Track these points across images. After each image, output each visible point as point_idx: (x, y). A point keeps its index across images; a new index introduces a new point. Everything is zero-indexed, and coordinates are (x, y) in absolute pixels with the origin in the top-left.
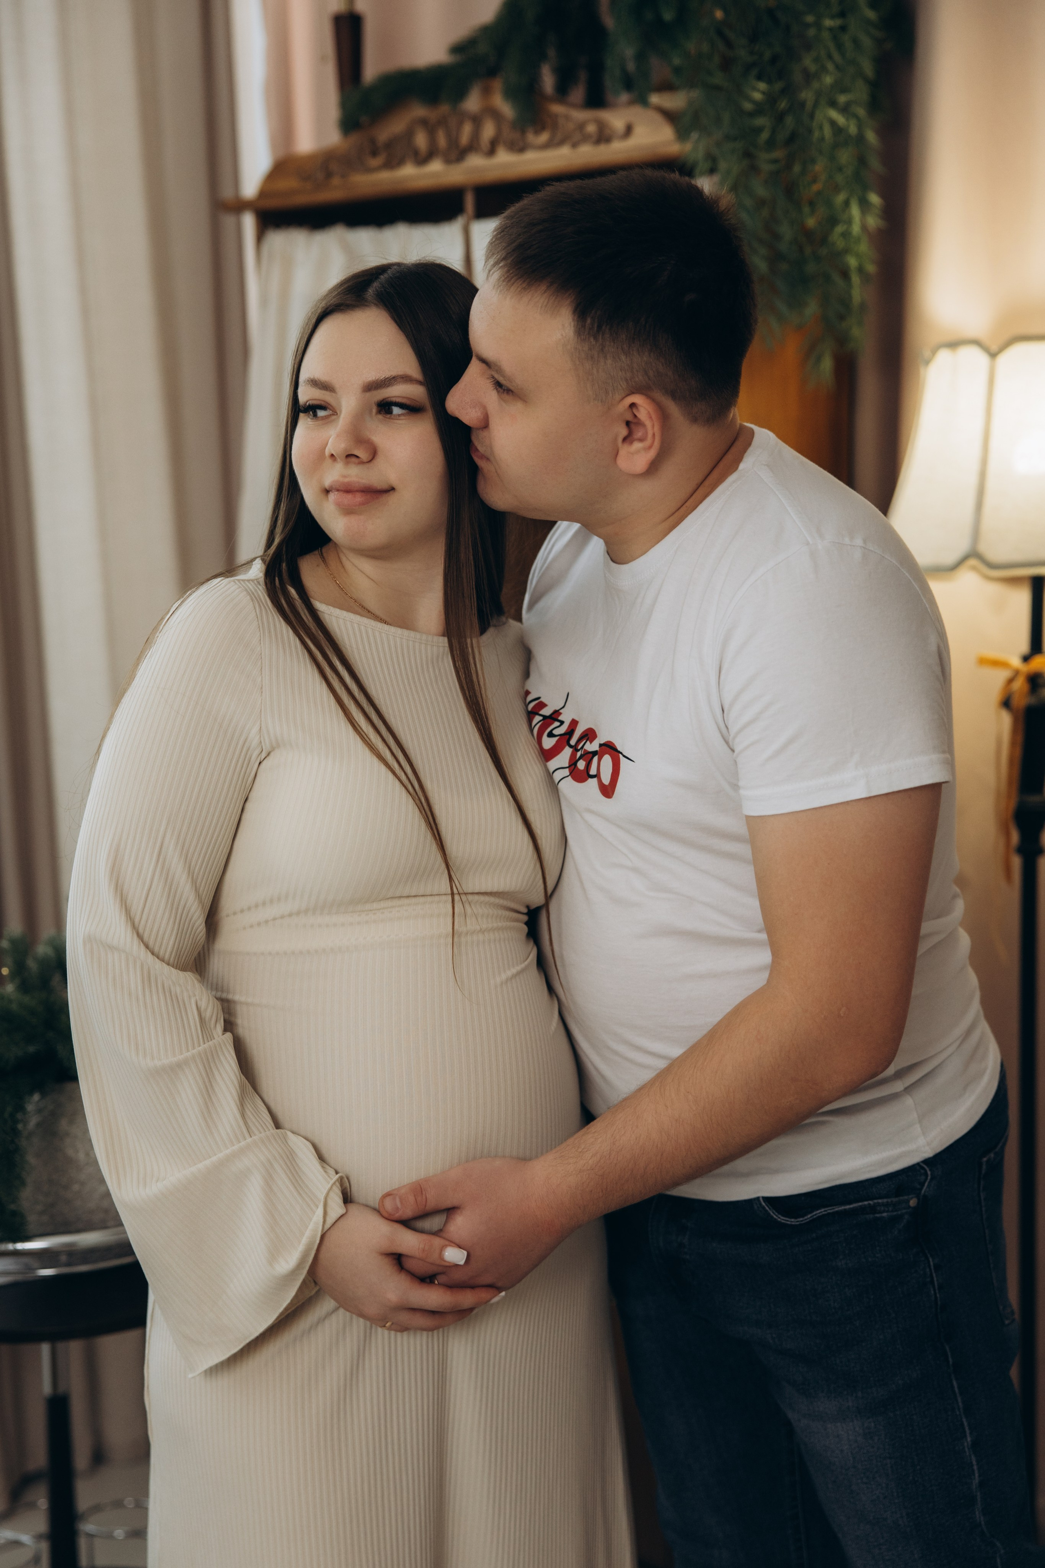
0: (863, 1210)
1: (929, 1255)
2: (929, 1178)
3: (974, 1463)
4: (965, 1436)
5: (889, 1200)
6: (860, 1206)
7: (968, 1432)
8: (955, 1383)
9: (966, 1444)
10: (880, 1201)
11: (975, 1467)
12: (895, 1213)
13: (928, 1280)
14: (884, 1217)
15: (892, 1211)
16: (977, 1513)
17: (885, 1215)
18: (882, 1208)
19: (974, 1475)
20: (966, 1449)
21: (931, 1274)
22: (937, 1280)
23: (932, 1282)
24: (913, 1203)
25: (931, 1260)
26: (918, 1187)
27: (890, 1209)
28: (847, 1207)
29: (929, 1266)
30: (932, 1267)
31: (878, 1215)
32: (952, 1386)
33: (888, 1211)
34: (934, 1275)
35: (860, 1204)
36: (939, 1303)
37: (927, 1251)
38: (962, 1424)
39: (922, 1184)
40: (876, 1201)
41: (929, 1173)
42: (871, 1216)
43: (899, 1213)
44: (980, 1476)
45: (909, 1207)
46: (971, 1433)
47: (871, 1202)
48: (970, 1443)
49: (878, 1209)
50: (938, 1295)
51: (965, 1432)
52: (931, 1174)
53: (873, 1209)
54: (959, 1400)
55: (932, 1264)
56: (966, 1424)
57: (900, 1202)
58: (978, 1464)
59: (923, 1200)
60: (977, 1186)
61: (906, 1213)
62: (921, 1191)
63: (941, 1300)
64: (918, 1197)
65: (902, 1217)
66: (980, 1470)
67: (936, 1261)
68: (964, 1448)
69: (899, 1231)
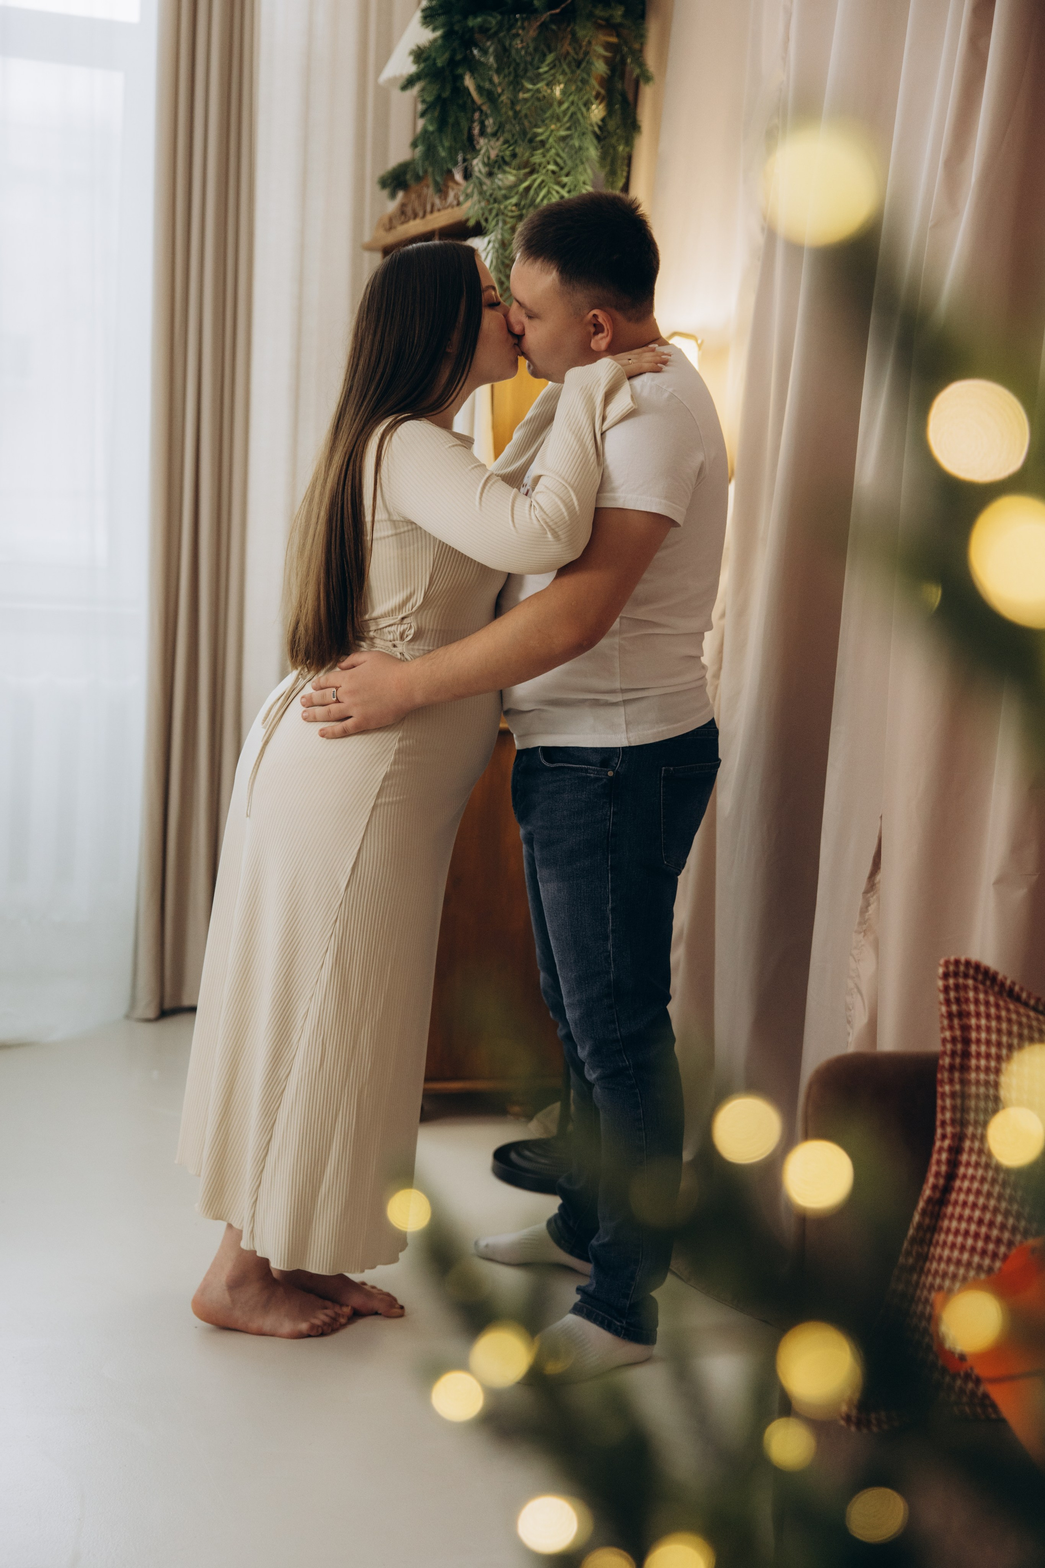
0: (582, 769)
1: (611, 805)
2: (620, 760)
3: (610, 918)
4: (609, 903)
5: (596, 768)
7: (610, 901)
10: (591, 767)
11: (610, 921)
12: (598, 776)
13: (608, 818)
16: (609, 945)
17: (592, 775)
18: (592, 771)
19: (609, 924)
24: (610, 773)
25: (612, 808)
26: (615, 765)
27: (596, 773)
28: (574, 766)
31: (589, 775)
33: (594, 774)
34: (612, 815)
35: (580, 766)
37: (611, 802)
38: (609, 897)
39: (617, 764)
40: (588, 766)
42: (585, 774)
43: (601, 777)
44: (612, 926)
45: (607, 775)
46: (611, 903)
47: (586, 767)
49: (589, 771)
52: (622, 759)
53: (586, 771)
54: (610, 884)
55: (612, 810)
57: (602, 770)
58: (612, 919)
59: (617, 774)
60: (658, 782)
61: (605, 778)
62: (616, 767)
63: (612, 830)
64: (613, 771)
65: (602, 779)
66: (612, 923)
67: (615, 810)
68: (607, 909)
69: (598, 786)
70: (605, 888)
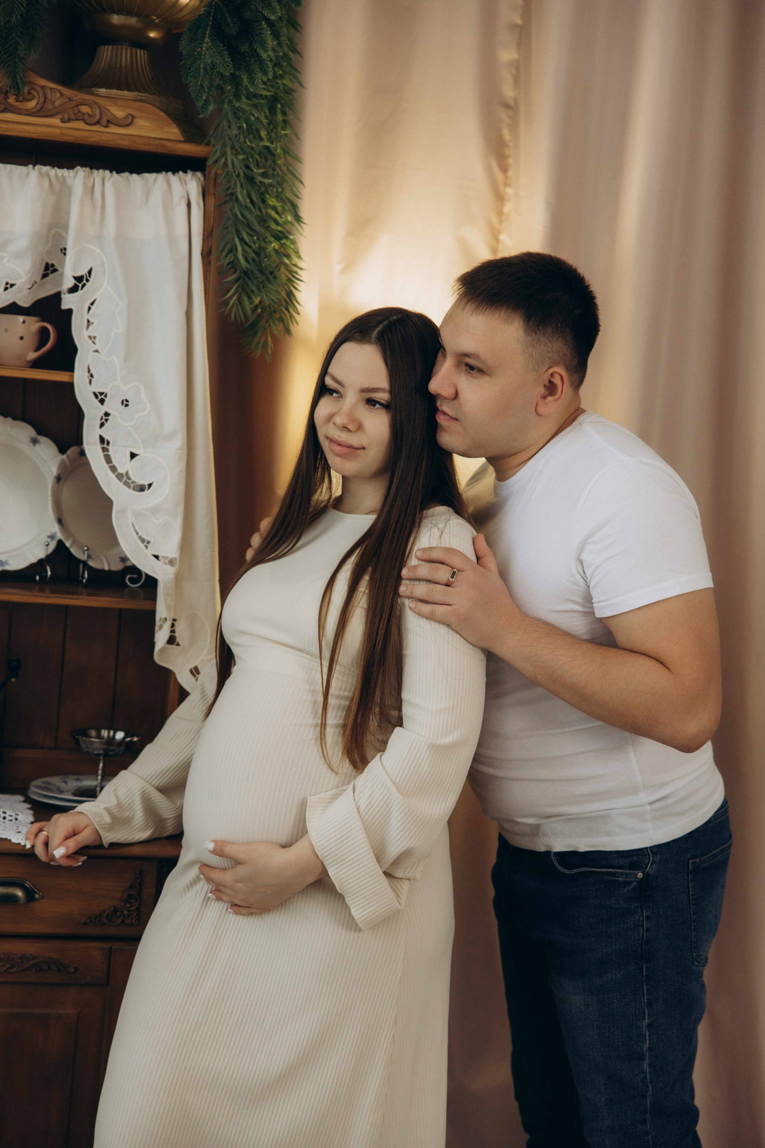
0: (608, 874)
1: (644, 910)
2: (651, 861)
3: (647, 1035)
4: (645, 1019)
5: (624, 871)
6: (607, 871)
7: (647, 1017)
8: (645, 987)
9: (644, 1024)
10: (618, 870)
11: (647, 1038)
12: (627, 879)
13: (641, 923)
14: (619, 880)
15: (625, 878)
16: (645, 1065)
17: (620, 879)
18: (619, 875)
19: (646, 1042)
20: (644, 1027)
21: (643, 921)
22: (646, 925)
23: (643, 925)
24: (640, 875)
25: (645, 912)
26: (645, 867)
27: (624, 876)
28: (599, 870)
29: (643, 916)
30: (644, 917)
31: (616, 878)
32: (643, 989)
33: (622, 877)
34: (645, 922)
35: (606, 870)
36: (645, 938)
37: (644, 907)
38: (644, 1012)
39: (647, 865)
40: (616, 870)
41: (651, 858)
42: (612, 878)
43: (630, 880)
44: (649, 1044)
45: (637, 878)
46: (648, 1018)
47: (613, 870)
48: (647, 1024)
49: (617, 875)
50: (645, 934)
51: (645, 1017)
52: (652, 860)
53: (614, 874)
55: (644, 915)
56: (646, 1012)
57: (631, 874)
58: (649, 1036)
59: (647, 876)
60: (686, 877)
61: (635, 881)
62: (646, 869)
63: (646, 937)
64: (643, 873)
65: (631, 882)
66: (650, 1040)
67: (648, 914)
68: (643, 1025)
69: (628, 891)
70: (640, 1002)
